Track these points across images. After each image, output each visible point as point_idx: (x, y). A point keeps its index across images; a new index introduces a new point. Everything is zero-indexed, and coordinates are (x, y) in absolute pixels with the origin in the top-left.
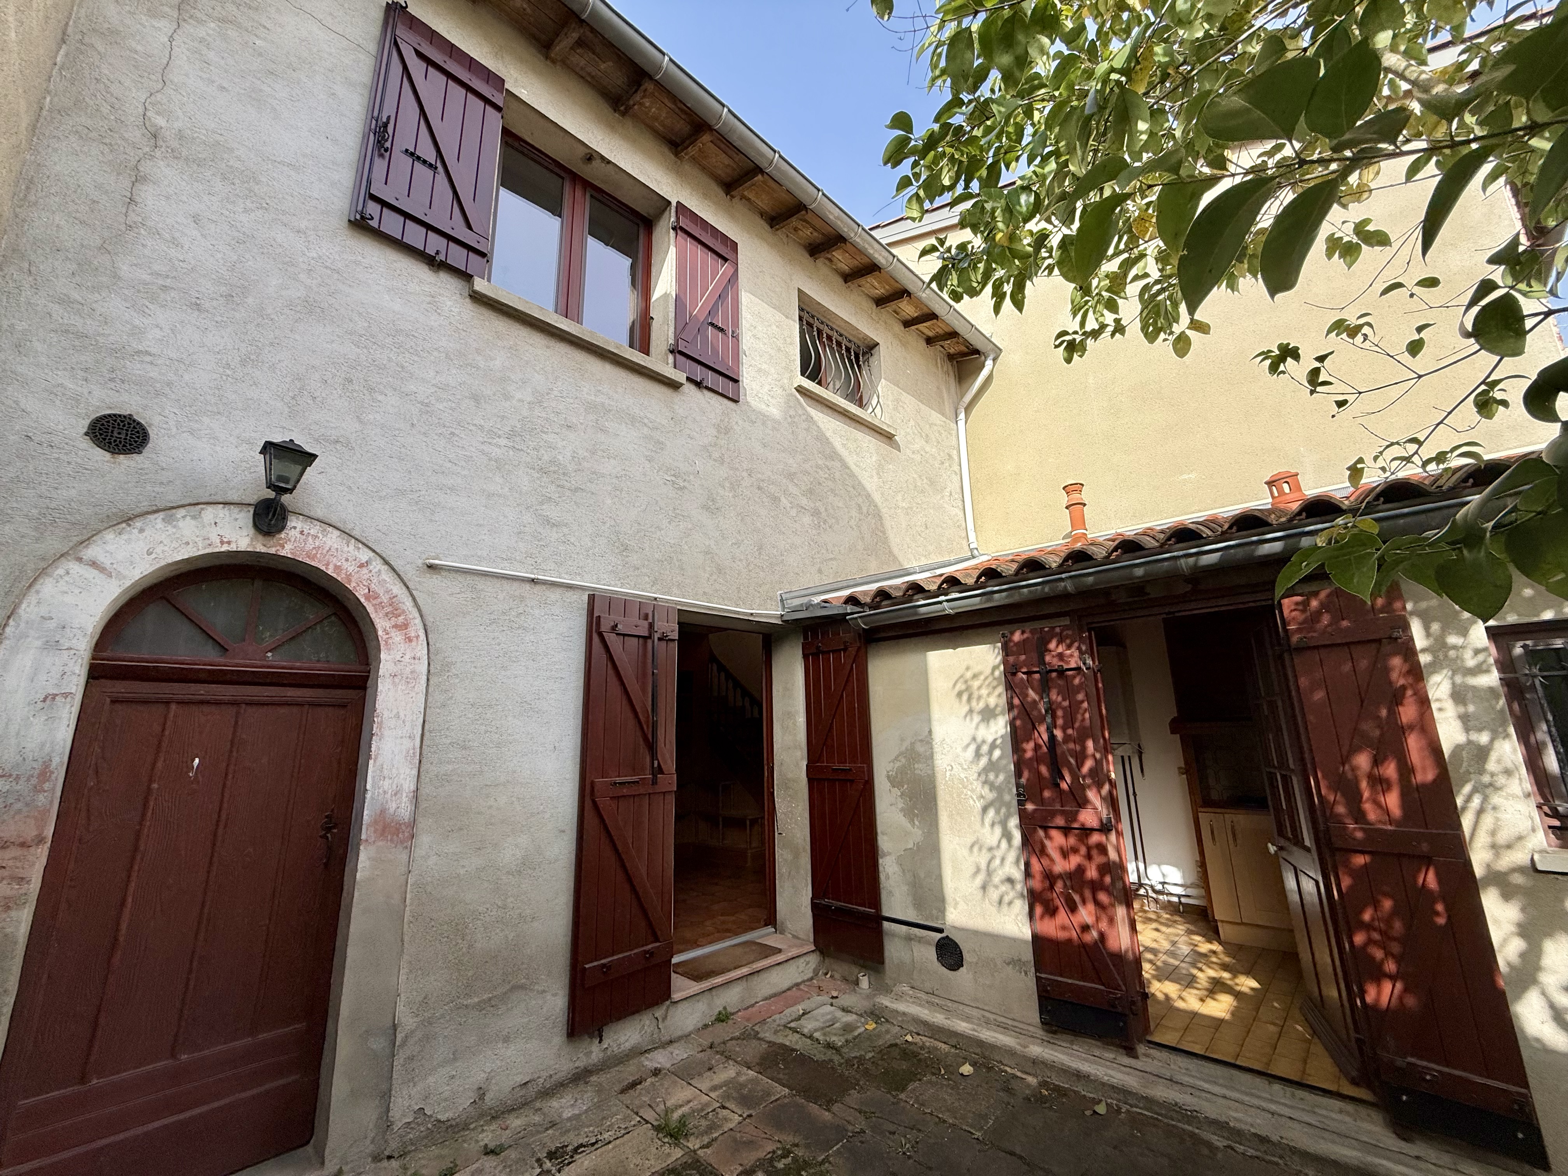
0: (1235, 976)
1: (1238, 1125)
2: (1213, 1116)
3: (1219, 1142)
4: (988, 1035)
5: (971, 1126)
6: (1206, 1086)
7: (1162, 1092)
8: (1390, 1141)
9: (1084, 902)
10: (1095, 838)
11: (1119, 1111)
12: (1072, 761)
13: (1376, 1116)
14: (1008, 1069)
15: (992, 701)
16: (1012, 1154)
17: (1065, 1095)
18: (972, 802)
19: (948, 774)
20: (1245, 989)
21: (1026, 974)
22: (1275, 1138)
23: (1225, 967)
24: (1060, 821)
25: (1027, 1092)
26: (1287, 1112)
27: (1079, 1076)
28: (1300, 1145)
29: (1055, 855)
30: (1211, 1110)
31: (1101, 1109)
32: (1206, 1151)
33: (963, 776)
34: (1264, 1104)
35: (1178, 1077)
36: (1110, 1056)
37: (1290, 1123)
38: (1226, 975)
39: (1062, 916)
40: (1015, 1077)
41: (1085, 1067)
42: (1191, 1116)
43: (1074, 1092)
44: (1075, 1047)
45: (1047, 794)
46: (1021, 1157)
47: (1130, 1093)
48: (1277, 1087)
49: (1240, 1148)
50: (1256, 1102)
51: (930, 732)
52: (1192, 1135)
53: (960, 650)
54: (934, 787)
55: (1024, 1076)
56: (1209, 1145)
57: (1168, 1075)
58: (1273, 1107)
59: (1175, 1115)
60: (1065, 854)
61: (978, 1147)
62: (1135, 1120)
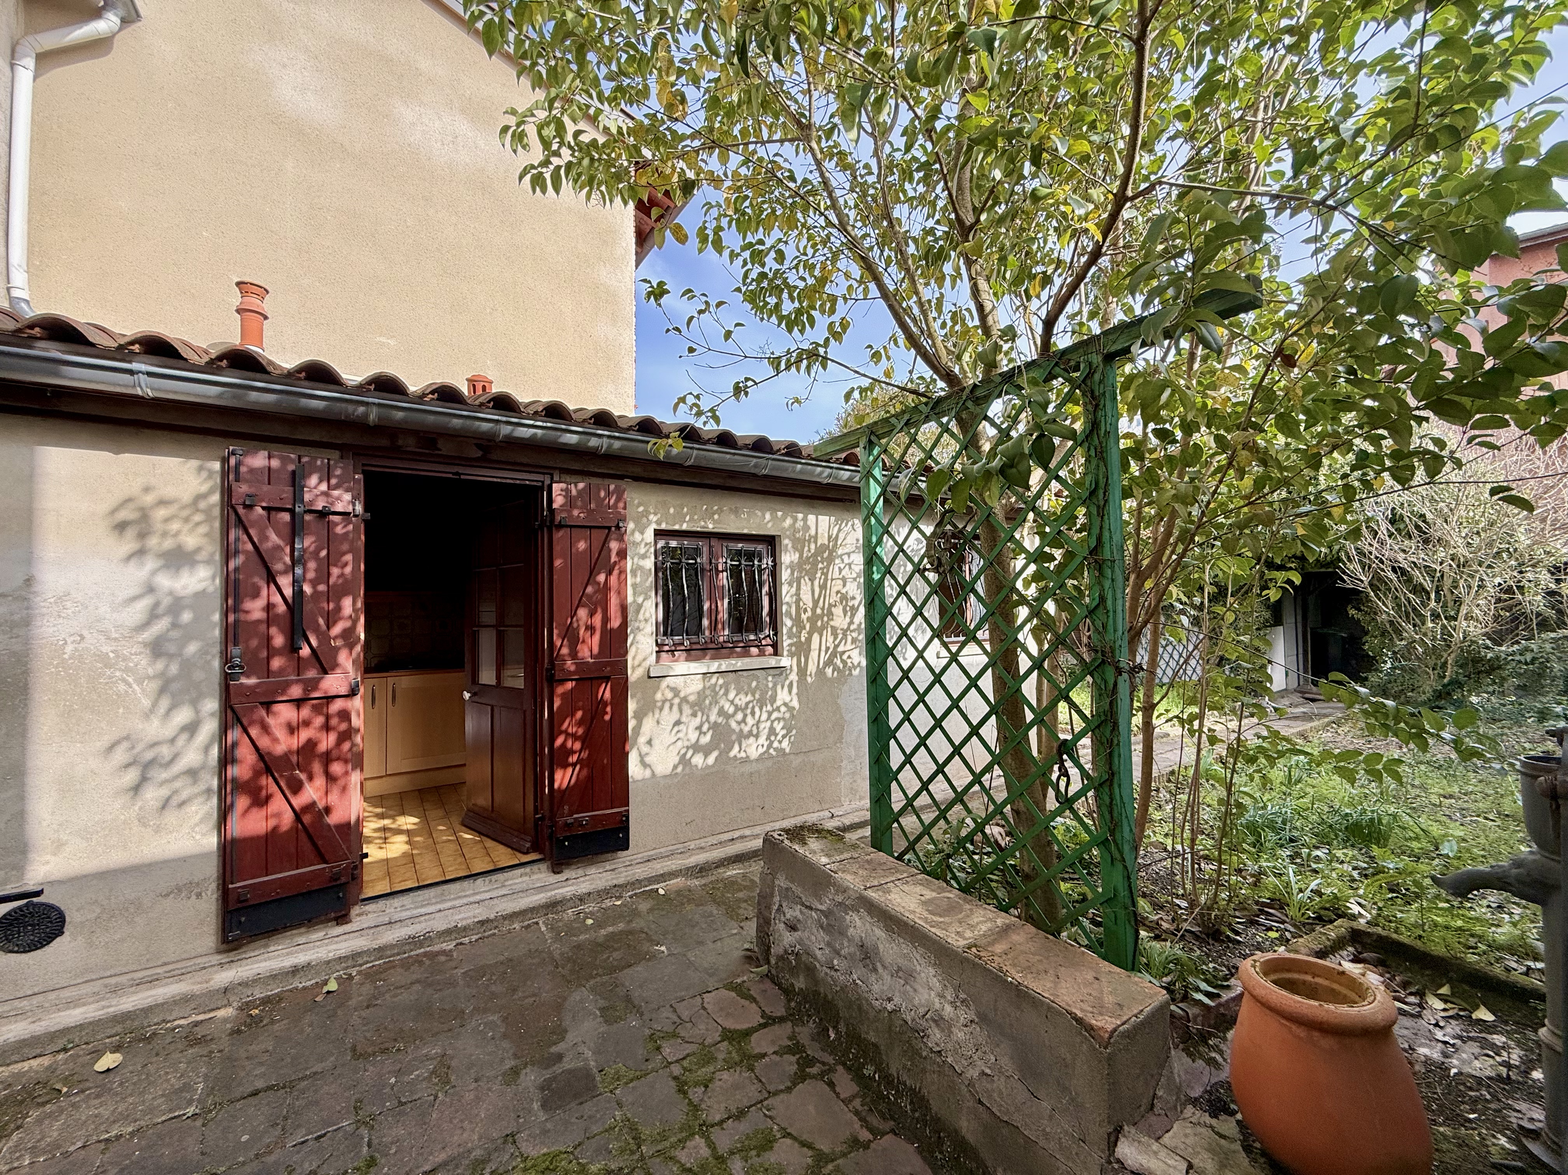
0: (395, 821)
1: (464, 923)
2: (443, 927)
3: (449, 946)
4: (129, 1002)
5: (171, 1111)
6: (423, 911)
7: (391, 936)
8: (553, 878)
9: (311, 778)
10: (337, 706)
11: (350, 977)
12: (321, 621)
13: (543, 866)
14: (182, 1022)
15: (191, 541)
16: (255, 1094)
17: (281, 999)
18: (122, 687)
19: (69, 649)
20: (410, 827)
21: (199, 895)
22: (492, 916)
23: (381, 816)
24: (296, 691)
25: (229, 1026)
26: (487, 895)
27: (295, 971)
28: (509, 911)
29: (280, 733)
30: (440, 924)
31: (333, 986)
32: (443, 958)
33: (106, 649)
34: (472, 899)
35: (396, 917)
36: (321, 934)
37: (492, 902)
38: (387, 822)
39: (278, 804)
40: (196, 1024)
41: (301, 958)
42: (426, 939)
43: (291, 991)
44: (272, 948)
45: (277, 663)
46: (270, 1088)
47: (359, 954)
48: (480, 881)
49: (466, 940)
50: (465, 901)
51: (29, 581)
52: (425, 954)
53: (127, 456)
54: (26, 673)
55: (211, 1015)
56: (443, 952)
57: (387, 919)
58: (478, 898)
59: (407, 947)
60: (292, 729)
61: (199, 1123)
62: (371, 976)
